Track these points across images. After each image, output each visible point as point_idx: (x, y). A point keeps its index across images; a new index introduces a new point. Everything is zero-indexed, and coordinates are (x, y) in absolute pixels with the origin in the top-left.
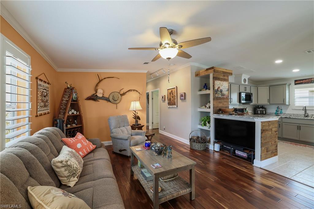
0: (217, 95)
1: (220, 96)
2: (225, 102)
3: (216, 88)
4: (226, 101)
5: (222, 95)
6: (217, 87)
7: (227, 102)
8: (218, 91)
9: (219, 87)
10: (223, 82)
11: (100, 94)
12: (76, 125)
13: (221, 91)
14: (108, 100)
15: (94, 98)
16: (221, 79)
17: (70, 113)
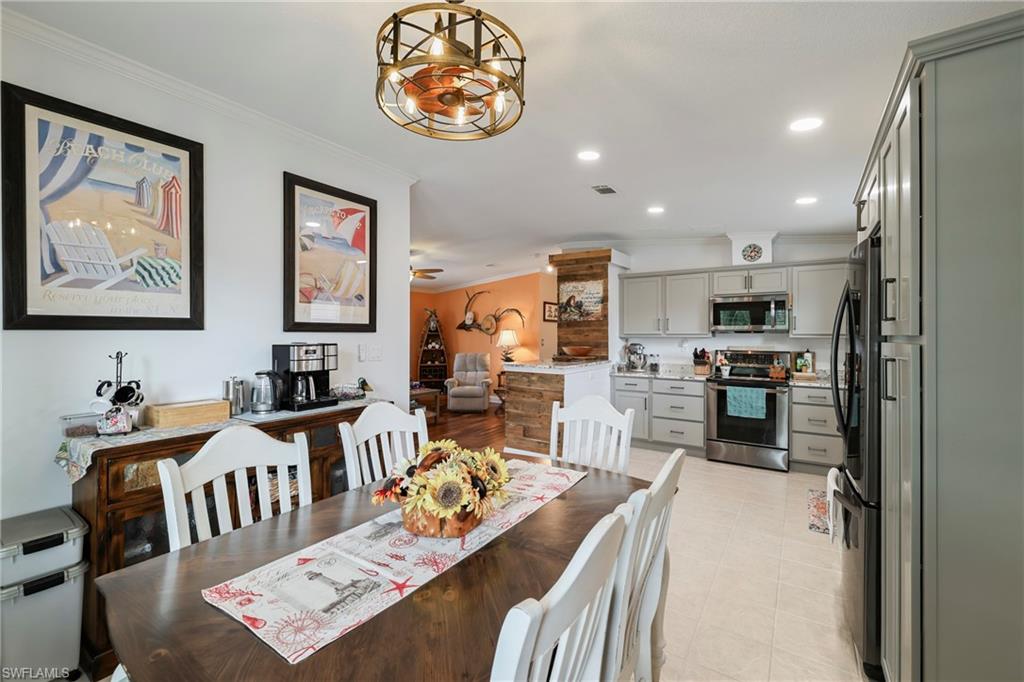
0: (565, 316)
1: (576, 317)
2: (594, 330)
3: (564, 300)
4: (596, 328)
5: (581, 315)
6: (567, 298)
7: (599, 331)
8: (570, 306)
9: (573, 297)
10: (584, 283)
11: (469, 322)
12: (440, 362)
13: (579, 306)
14: (479, 327)
15: (463, 326)
16: (582, 275)
17: (430, 346)
